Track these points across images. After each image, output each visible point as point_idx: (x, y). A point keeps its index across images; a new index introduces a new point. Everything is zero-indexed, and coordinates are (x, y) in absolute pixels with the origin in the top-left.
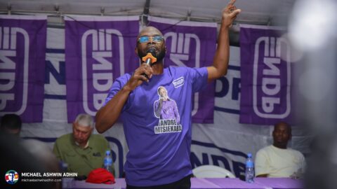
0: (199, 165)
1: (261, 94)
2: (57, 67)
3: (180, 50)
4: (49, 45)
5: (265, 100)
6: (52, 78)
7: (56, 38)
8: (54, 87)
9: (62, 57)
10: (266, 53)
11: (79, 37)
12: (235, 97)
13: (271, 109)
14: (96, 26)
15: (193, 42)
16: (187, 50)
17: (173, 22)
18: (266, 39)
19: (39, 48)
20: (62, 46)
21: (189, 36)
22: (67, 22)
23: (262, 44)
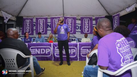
0: (73, 41)
1: (85, 29)
2: (49, 25)
3: (70, 21)
4: (48, 22)
5: (85, 30)
6: (49, 27)
7: (49, 20)
8: (49, 28)
9: (50, 23)
10: (85, 21)
11: (53, 20)
12: (80, 29)
13: (86, 31)
14: (56, 18)
15: (72, 20)
16: (71, 21)
17: (68, 17)
18: (85, 19)
19: (46, 22)
20: (50, 22)
21: (71, 19)
22: (51, 18)
23: (85, 20)
